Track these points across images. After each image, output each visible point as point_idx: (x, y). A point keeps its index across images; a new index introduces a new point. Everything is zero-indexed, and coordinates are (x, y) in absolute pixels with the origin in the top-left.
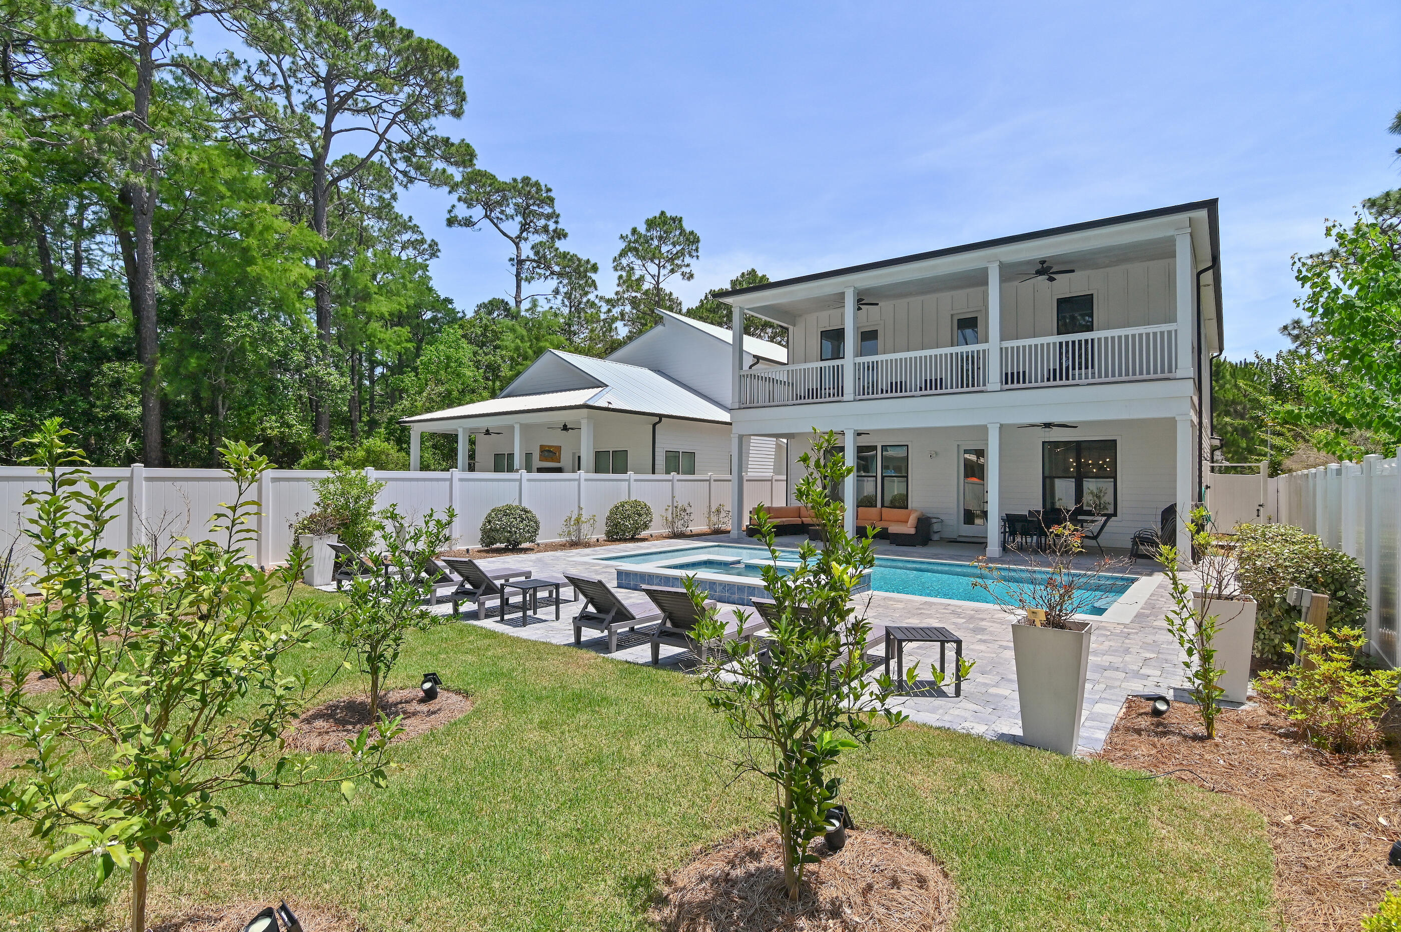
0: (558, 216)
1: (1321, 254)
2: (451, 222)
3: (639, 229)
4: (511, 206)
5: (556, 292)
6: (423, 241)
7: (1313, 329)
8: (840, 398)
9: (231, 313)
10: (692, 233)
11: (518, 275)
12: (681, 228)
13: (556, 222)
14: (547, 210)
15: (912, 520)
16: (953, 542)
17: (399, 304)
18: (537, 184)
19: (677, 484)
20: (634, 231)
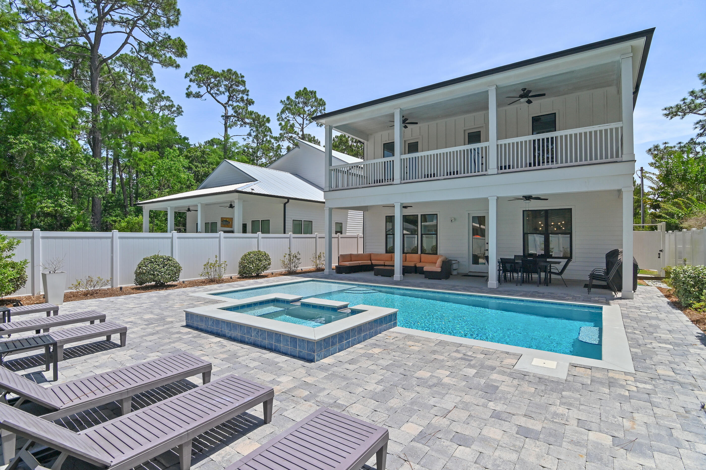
0: (248, 91)
1: (671, 107)
2: (188, 95)
3: (291, 97)
4: (223, 86)
5: (250, 135)
6: (172, 106)
7: (665, 151)
8: (392, 182)
9: (15, 135)
10: (321, 100)
11: (226, 124)
12: (315, 97)
13: (247, 95)
14: (241, 88)
15: (439, 262)
16: (466, 275)
17: (153, 138)
18: (235, 73)
19: (293, 240)
20: (288, 98)
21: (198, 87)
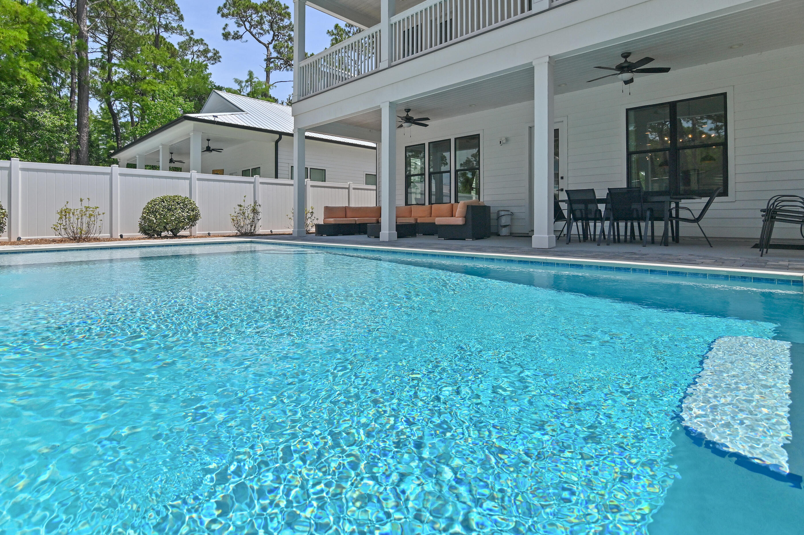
2: (226, 36)
6: (208, 51)
8: (378, 69)
14: (287, 22)
15: (460, 208)
19: (260, 186)
21: (238, 26)
